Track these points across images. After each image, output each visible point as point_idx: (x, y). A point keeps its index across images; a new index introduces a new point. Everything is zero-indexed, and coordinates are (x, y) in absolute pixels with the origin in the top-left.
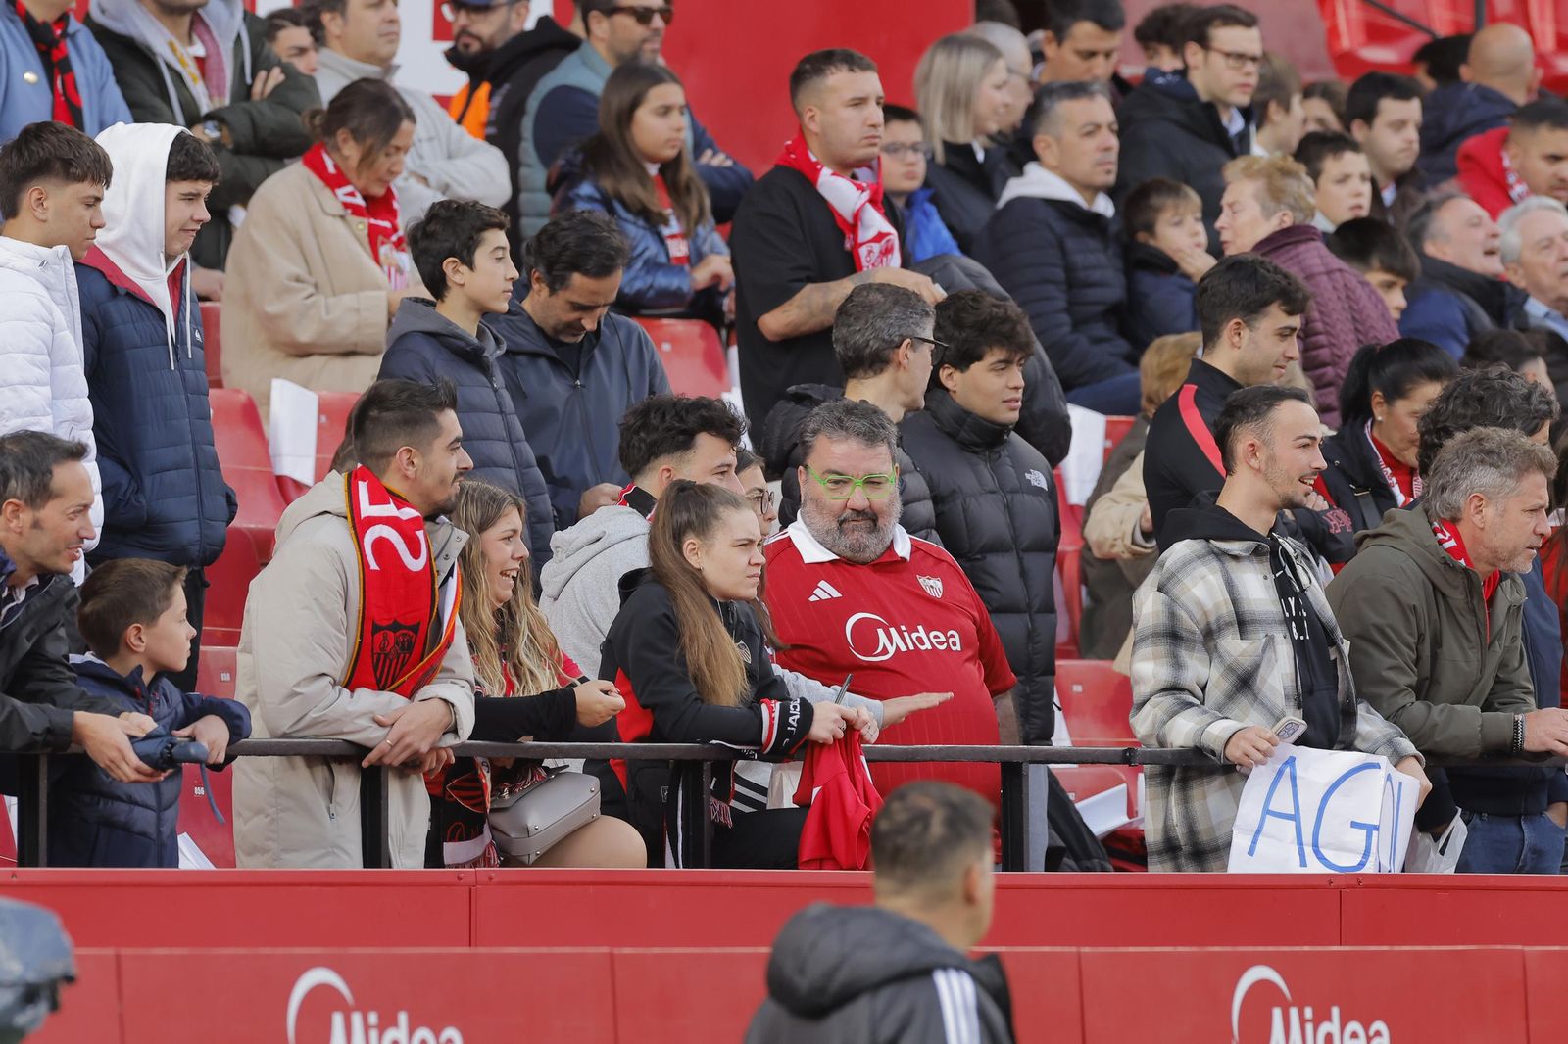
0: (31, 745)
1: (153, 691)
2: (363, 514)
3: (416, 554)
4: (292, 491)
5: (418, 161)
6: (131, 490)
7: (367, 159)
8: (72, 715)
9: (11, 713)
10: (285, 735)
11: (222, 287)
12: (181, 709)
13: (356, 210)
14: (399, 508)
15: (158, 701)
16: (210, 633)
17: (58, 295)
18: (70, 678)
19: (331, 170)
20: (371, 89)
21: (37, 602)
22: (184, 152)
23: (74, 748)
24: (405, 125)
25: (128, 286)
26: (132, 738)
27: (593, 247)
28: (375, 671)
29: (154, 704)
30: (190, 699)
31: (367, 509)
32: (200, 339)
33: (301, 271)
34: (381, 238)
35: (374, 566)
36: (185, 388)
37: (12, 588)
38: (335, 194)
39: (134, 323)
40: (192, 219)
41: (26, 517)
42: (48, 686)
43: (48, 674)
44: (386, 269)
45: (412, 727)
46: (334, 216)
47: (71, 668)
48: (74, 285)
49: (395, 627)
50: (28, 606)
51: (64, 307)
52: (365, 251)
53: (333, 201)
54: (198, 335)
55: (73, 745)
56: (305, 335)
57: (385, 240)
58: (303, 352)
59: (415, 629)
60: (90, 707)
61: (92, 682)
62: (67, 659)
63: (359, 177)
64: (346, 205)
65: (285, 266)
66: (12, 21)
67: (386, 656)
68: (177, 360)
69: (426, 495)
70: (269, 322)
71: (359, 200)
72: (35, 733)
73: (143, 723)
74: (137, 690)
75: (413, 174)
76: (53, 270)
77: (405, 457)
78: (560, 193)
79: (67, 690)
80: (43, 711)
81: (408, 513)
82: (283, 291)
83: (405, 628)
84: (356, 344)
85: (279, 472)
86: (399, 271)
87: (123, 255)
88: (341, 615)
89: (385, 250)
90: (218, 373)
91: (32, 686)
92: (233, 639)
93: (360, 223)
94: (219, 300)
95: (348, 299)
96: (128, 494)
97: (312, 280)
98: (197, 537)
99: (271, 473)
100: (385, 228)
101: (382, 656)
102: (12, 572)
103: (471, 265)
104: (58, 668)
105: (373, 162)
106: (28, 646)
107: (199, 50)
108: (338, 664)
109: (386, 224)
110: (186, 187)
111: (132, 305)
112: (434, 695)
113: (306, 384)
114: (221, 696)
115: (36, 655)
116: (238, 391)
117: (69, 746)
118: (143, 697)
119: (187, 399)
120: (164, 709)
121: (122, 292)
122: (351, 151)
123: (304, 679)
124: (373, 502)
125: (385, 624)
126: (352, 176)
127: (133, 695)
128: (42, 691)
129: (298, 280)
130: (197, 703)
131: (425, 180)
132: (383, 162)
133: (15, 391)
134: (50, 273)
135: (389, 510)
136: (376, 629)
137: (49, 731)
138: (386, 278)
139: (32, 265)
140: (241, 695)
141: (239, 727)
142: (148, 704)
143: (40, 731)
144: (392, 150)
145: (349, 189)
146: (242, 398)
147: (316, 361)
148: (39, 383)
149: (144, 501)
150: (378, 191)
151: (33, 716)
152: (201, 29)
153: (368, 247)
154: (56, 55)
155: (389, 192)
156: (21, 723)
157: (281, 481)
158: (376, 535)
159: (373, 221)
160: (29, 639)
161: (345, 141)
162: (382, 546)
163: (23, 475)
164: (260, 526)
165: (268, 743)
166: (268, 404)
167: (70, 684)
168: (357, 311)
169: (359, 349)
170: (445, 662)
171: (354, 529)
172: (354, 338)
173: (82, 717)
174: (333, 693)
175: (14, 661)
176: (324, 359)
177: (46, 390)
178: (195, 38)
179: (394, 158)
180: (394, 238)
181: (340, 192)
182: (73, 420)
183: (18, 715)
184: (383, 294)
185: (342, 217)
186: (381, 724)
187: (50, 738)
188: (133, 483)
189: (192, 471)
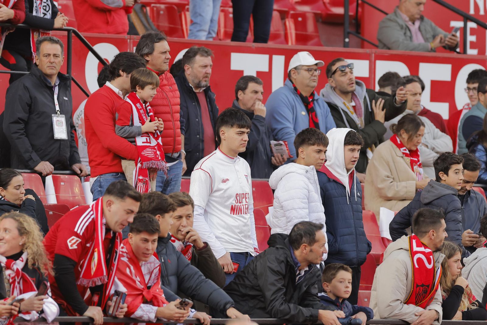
0: (305, 321)
1: (343, 304)
2: (414, 250)
3: (430, 263)
4: (386, 242)
5: (425, 140)
6: (333, 241)
7: (410, 138)
8: (318, 311)
9: (299, 311)
10: (385, 318)
11: (364, 179)
12: (352, 310)
13: (407, 155)
14: (425, 249)
15: (344, 308)
16: (361, 286)
17: (312, 181)
18: (318, 300)
19: (399, 142)
20: (411, 117)
21: (308, 276)
22: (349, 136)
23: (319, 322)
24: (422, 127)
25: (333, 178)
26: (338, 318)
27: (471, 162)
28: (416, 299)
29: (343, 308)
30: (354, 307)
31: (415, 249)
32: (359, 195)
33: (389, 174)
34: (414, 164)
35: (417, 266)
36: (353, 210)
37: (300, 270)
38: (400, 150)
39: (335, 189)
40: (353, 157)
41: (308, 249)
42: (311, 303)
43: (311, 299)
44: (416, 173)
45: (425, 318)
46: (400, 157)
47: (318, 297)
48: (316, 178)
49: (423, 286)
50: (305, 277)
51: (314, 185)
52: (409, 167)
53: (399, 152)
54: (359, 194)
55: (318, 321)
56: (390, 195)
57: (415, 164)
58: (389, 199)
59: (428, 286)
60: (324, 309)
61: (324, 302)
62: (317, 294)
63: (408, 144)
64: (404, 153)
65: (384, 172)
66: (297, 96)
67: (420, 294)
68: (350, 201)
69: (435, 245)
70: (379, 190)
71: (407, 152)
72: (307, 317)
73: (341, 314)
74: (338, 304)
75: (423, 144)
76: (310, 173)
77: (432, 233)
78: (471, 149)
79: (317, 304)
80: (310, 310)
81: (428, 250)
82: (384, 181)
83: (425, 286)
84: (406, 198)
85: (382, 236)
86: (420, 174)
87: (333, 169)
88: (405, 281)
89: (415, 167)
90: (364, 206)
91: (306, 302)
92: (369, 288)
93: (408, 159)
94: (364, 183)
95: (404, 184)
96: (332, 243)
97: (392, 177)
98: (356, 256)
99: (380, 236)
100: (416, 160)
101: (418, 295)
102: (299, 266)
103: (447, 175)
104: (315, 297)
105: (412, 139)
106: (305, 289)
107: (353, 104)
108: (403, 296)
109: (416, 159)
110: (350, 147)
111: (335, 184)
112: (433, 309)
113: (390, 209)
114: (364, 306)
115: (308, 293)
116: (370, 211)
117: (317, 321)
118: (340, 306)
119: (353, 214)
120: (346, 310)
121: (331, 180)
122: (405, 136)
123: (392, 301)
124: (417, 246)
125: (420, 284)
126: (405, 144)
127: (336, 306)
128: (310, 304)
129: (388, 177)
130: (357, 308)
131: (427, 146)
132: (415, 139)
133: (296, 211)
134: (309, 174)
135: (422, 249)
136: (417, 286)
137: (311, 316)
138: (416, 176)
139: (303, 172)
140: (371, 306)
141: (370, 315)
142: (341, 308)
143: (308, 316)
144: (418, 135)
145: (404, 148)
146: (371, 213)
147: (393, 202)
148: (304, 208)
149: (337, 245)
150: (414, 148)
151: (306, 311)
152: (354, 97)
153: (410, 167)
154: (309, 107)
155: (417, 149)
156: (303, 314)
157: (383, 239)
158: (418, 257)
159: (412, 158)
160: (305, 287)
161: (403, 133)
162: (420, 260)
163: (307, 236)
164: (376, 253)
165: (379, 321)
166: (379, 215)
167: (318, 302)
168: (406, 187)
169: (407, 199)
170: (435, 297)
171: (411, 254)
172: (405, 196)
173: (321, 311)
174: (401, 306)
175: (300, 294)
176: (396, 201)
177: (307, 211)
178: (353, 101)
179: (419, 138)
180: (418, 164)
181: (402, 149)
182: (316, 220)
183: (302, 311)
184: (415, 182)
185: (402, 157)
186: (416, 315)
187: (311, 318)
188: (334, 239)
189: (354, 236)
